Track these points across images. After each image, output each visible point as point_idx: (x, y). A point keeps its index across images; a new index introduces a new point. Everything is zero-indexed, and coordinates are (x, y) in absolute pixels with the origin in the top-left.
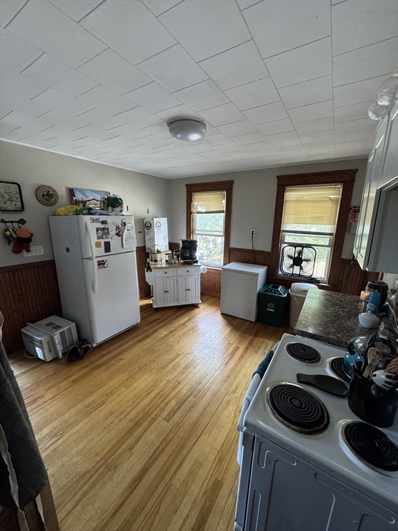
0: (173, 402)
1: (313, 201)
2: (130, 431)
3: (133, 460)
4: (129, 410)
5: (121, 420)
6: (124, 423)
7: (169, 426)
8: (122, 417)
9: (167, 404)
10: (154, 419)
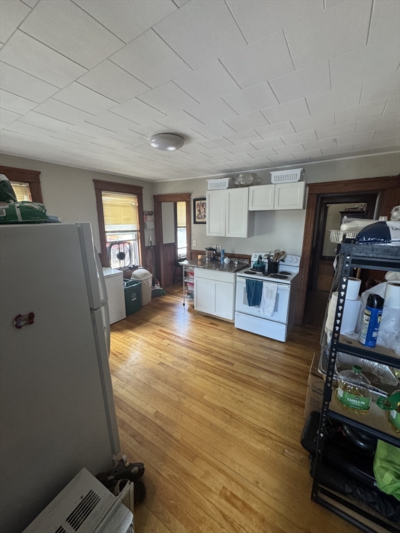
0: (219, 363)
1: (123, 206)
2: (245, 382)
3: (262, 377)
4: (228, 388)
5: (238, 390)
6: (240, 387)
7: (237, 364)
8: (234, 390)
9: (220, 366)
10: (233, 371)
